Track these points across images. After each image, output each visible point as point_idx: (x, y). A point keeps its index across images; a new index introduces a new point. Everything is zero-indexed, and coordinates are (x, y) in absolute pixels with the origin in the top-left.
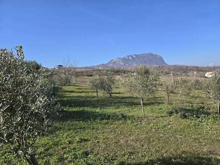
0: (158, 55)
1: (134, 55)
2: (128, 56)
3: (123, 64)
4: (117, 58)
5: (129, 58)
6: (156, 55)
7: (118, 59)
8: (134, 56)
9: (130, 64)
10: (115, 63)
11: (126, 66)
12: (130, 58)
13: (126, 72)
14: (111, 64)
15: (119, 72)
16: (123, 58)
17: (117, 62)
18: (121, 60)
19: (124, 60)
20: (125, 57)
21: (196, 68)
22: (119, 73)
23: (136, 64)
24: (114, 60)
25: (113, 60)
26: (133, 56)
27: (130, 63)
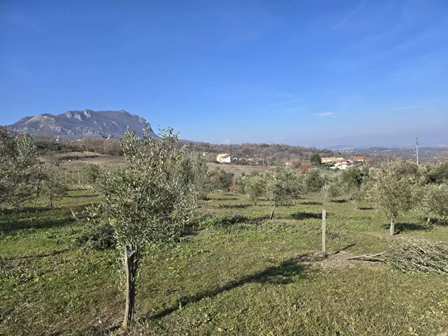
0: (139, 118)
1: (88, 111)
2: (70, 112)
3: (58, 129)
4: (43, 115)
5: (76, 117)
6: (137, 116)
7: (46, 117)
8: (87, 113)
9: (78, 131)
10: (35, 125)
11: (66, 134)
12: (79, 117)
13: (63, 149)
14: (25, 128)
15: (43, 148)
16: (59, 115)
17: (41, 123)
18: (53, 119)
19: (59, 119)
20: (64, 115)
21: (206, 146)
22: (46, 149)
23: (93, 132)
24: (34, 118)
25: (31, 118)
26: (85, 113)
27: (78, 128)
